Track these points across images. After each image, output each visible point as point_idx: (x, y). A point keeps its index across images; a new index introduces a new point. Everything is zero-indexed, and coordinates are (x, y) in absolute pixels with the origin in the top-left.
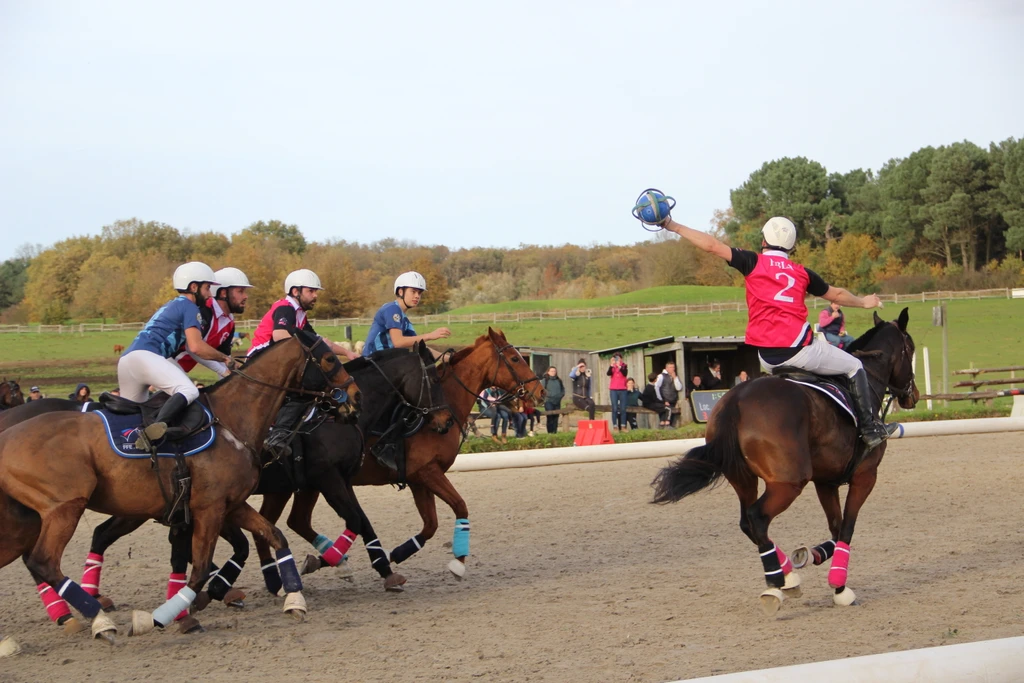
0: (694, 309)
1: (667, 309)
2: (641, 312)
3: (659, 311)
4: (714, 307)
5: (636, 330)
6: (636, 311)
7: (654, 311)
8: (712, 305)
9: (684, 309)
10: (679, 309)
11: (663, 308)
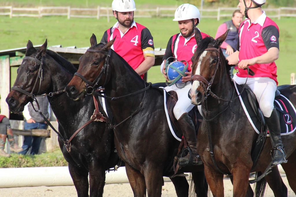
0: (78, 13)
1: (45, 11)
2: (14, 12)
3: (36, 12)
4: (101, 11)
5: (8, 33)
6: (8, 10)
7: (30, 12)
8: (98, 9)
9: (66, 11)
10: (59, 11)
11: (40, 9)
